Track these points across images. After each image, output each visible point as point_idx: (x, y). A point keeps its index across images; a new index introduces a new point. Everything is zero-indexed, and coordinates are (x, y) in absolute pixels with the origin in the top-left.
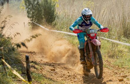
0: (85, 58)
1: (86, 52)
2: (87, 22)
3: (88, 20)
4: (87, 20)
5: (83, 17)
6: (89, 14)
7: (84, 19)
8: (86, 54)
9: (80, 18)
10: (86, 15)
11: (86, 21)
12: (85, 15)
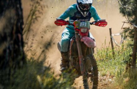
0: (70, 63)
1: (72, 55)
2: (84, 14)
3: (85, 11)
4: (83, 11)
5: (78, 6)
6: (87, 2)
7: (79, 9)
8: (71, 57)
9: (73, 7)
10: (83, 3)
11: (82, 13)
12: (81, 3)
